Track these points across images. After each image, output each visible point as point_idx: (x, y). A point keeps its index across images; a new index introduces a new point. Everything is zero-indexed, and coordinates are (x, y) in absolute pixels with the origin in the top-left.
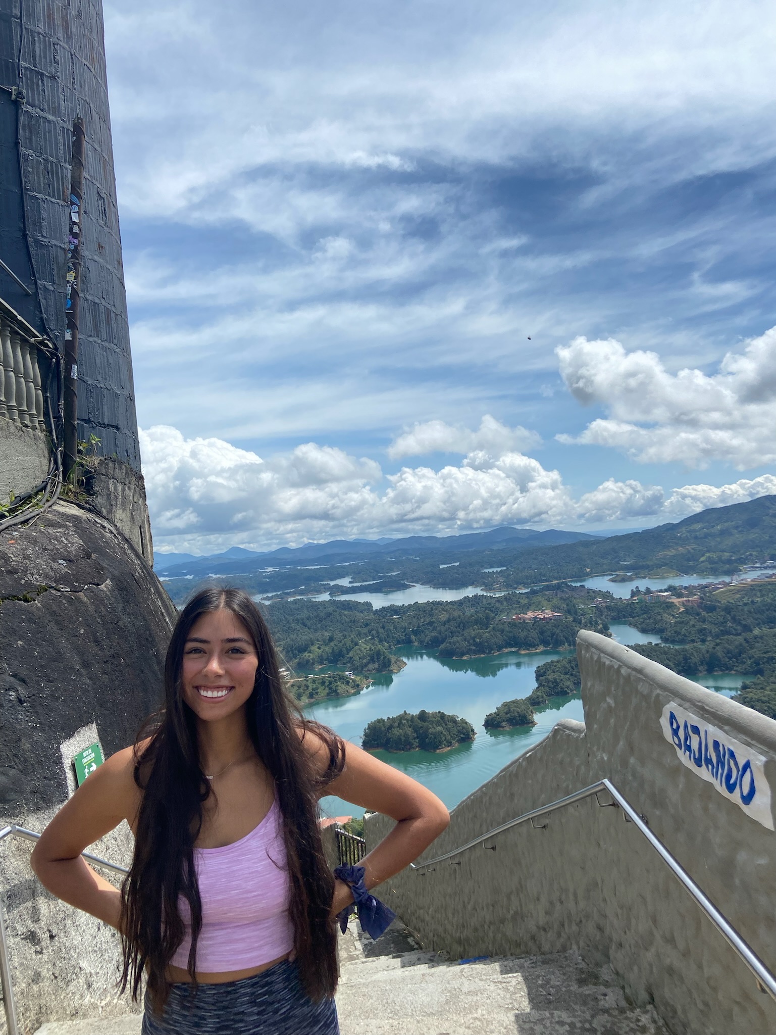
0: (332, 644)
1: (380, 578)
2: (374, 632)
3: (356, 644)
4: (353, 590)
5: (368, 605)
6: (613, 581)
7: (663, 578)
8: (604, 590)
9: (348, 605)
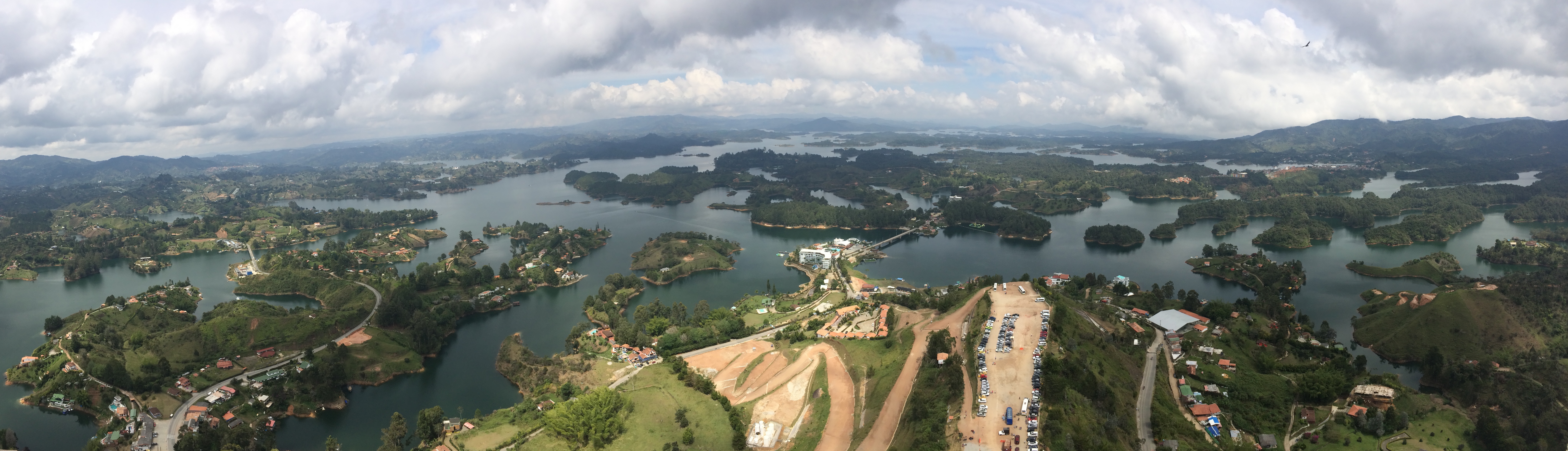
0: (1071, 181)
1: (1099, 147)
2: (1094, 178)
3: (1084, 183)
4: (1084, 153)
5: (1091, 162)
6: (1218, 163)
7: (1244, 165)
8: (1214, 168)
9: (1081, 160)
